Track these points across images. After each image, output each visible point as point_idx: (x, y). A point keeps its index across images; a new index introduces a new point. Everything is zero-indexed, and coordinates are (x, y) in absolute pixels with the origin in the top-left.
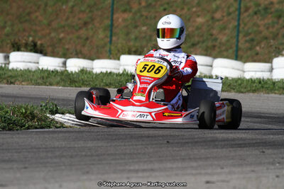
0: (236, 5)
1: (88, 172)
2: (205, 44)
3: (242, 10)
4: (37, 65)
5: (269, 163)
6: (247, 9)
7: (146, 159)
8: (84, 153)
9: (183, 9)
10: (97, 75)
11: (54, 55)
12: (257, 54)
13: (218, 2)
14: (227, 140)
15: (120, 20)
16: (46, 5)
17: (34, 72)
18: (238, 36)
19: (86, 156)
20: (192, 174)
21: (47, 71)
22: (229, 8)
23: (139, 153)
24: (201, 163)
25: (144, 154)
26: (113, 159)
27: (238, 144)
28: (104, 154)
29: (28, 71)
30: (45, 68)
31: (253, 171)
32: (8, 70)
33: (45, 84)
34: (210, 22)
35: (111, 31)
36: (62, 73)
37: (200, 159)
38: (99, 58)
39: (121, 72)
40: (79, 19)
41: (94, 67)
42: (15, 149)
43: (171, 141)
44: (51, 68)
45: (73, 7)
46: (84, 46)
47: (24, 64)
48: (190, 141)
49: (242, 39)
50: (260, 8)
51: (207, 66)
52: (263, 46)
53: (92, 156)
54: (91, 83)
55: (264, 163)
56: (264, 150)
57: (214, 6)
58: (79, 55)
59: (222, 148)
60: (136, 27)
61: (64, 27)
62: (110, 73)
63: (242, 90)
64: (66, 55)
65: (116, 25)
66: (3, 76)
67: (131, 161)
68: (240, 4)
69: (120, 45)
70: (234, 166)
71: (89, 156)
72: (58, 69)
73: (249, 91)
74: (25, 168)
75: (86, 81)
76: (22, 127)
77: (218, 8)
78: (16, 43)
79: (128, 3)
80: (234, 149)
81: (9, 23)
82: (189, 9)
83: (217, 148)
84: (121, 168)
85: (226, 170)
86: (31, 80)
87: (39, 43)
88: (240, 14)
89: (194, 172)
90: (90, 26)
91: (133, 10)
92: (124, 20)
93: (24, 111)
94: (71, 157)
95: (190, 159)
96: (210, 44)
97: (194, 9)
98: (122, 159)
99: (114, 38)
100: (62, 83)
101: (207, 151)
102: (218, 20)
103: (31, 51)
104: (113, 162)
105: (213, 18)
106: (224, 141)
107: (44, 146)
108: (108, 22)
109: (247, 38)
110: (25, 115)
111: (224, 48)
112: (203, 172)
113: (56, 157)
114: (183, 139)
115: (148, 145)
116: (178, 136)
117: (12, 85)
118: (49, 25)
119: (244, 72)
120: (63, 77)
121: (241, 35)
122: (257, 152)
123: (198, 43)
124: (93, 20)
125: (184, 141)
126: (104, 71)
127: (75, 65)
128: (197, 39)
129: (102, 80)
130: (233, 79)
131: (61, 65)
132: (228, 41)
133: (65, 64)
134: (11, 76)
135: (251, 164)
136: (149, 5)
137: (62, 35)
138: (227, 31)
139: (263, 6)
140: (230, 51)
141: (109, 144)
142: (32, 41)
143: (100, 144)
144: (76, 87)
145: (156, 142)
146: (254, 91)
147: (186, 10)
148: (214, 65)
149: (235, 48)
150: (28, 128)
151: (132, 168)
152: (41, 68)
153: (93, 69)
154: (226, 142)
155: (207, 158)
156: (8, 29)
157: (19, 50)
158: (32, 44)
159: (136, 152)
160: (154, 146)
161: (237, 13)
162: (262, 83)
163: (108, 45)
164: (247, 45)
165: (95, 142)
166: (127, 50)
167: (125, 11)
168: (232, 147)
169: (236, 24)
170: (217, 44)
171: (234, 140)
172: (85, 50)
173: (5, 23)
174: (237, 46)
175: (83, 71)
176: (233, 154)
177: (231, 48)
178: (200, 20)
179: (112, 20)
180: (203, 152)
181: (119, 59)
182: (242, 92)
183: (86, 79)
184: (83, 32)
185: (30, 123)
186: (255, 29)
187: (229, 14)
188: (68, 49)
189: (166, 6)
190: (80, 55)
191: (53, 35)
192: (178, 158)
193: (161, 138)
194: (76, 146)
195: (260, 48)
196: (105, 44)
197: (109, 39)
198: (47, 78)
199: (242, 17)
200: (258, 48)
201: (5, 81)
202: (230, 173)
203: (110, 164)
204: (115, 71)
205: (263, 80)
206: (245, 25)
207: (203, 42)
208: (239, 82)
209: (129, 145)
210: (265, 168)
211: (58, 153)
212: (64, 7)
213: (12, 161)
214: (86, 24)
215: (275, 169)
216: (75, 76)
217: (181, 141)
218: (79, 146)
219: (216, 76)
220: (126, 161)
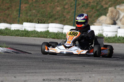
0: (74, 2)
1: (7, 73)
2: (60, 19)
3: (77, 5)
5: (86, 71)
6: (79, 5)
7: (33, 68)
8: (6, 65)
9: (51, 3)
10: (13, 31)
13: (67, 1)
14: (69, 61)
15: (24, 7)
19: (7, 65)
22: (71, 4)
23: (30, 65)
24: (57, 70)
25: (33, 65)
26: (18, 68)
27: (73, 63)
28: (15, 65)
31: (79, 74)
34: (63, 10)
35: (20, 12)
37: (57, 68)
38: (14, 23)
39: (23, 30)
40: (6, 6)
41: (12, 27)
43: (44, 60)
46: (7, 18)
48: (52, 60)
50: (85, 4)
51: (61, 28)
53: (10, 66)
54: (10, 34)
55: (84, 71)
56: (84, 65)
57: (65, 2)
59: (67, 64)
60: (30, 10)
62: (19, 30)
65: (21, 9)
67: (27, 68)
69: (23, 18)
70: (71, 72)
71: (8, 66)
77: (66, 4)
82: (54, 4)
83: (64, 64)
84: (22, 71)
88: (76, 7)
89: (54, 74)
90: (10, 9)
91: (30, 3)
92: (25, 7)
95: (53, 68)
96: (63, 19)
97: (56, 4)
98: (23, 68)
99: (21, 15)
101: (60, 65)
102: (67, 9)
104: (19, 69)
105: (64, 8)
106: (68, 61)
108: (18, 8)
111: (68, 21)
112: (58, 74)
115: (34, 62)
116: (48, 58)
121: (76, 16)
122: (81, 66)
124: (11, 6)
126: (16, 29)
127: (3, 26)
128: (57, 17)
129: (15, 33)
132: (70, 18)
135: (79, 71)
136: (36, 1)
138: (70, 14)
140: (71, 22)
141: (17, 61)
143: (13, 60)
144: (3, 35)
145: (37, 61)
147: (52, 4)
148: (64, 28)
151: (27, 71)
153: (11, 28)
154: (68, 62)
155: (60, 68)
159: (29, 64)
161: (75, 6)
163: (18, 18)
165: (11, 60)
166: (26, 20)
167: (26, 3)
168: (71, 64)
169: (74, 11)
170: (66, 19)
171: (72, 61)
172: (8, 20)
174: (74, 20)
175: (6, 29)
176: (71, 67)
177: (72, 21)
178: (58, 8)
179: (20, 7)
180: (58, 65)
181: (22, 24)
183: (8, 32)
184: (7, 12)
187: (71, 6)
189: (44, 2)
190: (5, 22)
192: (47, 68)
193: (40, 59)
194: (2, 61)
196: (17, 17)
197: (18, 15)
199: (77, 8)
202: (69, 75)
203: (18, 69)
204: (21, 29)
206: (78, 11)
207: (60, 18)
209: (26, 62)
210: (85, 73)
214: (8, 8)
215: (89, 74)
216: (3, 31)
217: (49, 60)
218: (4, 61)
219: (65, 33)
220: (24, 68)
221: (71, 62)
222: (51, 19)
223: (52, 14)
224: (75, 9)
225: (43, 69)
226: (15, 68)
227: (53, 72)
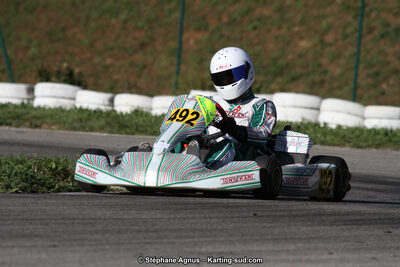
0: (355, 24)
2: (309, 79)
3: (364, 31)
4: (73, 102)
5: (397, 248)
6: (371, 30)
7: (223, 239)
8: (136, 228)
9: (280, 28)
10: (157, 118)
11: (97, 88)
12: (383, 93)
13: (330, 20)
14: (339, 214)
15: (192, 42)
16: (88, 18)
17: (69, 111)
18: (357, 67)
19: (139, 231)
20: (289, 261)
21: (87, 110)
22: (345, 28)
23: (214, 230)
24: (300, 245)
25: (221, 230)
26: (176, 237)
27: (354, 220)
28: (165, 230)
29: (60, 110)
30: (85, 106)
31: (374, 258)
32: (32, 107)
33: (83, 129)
34: (319, 48)
35: (179, 57)
36: (108, 114)
37: (300, 239)
38: (160, 93)
40: (134, 39)
41: (153, 106)
42: (39, 219)
43: (259, 214)
44: (93, 107)
45: (125, 21)
46: (139, 76)
47: (54, 100)
48: (286, 213)
49: (362, 73)
50: (389, 30)
51: (312, 108)
52: (391, 82)
53: (148, 231)
54: (149, 129)
55: (390, 248)
56: (390, 230)
57: (324, 24)
58: (132, 89)
59: (332, 225)
61: (112, 49)
63: (361, 144)
64: (114, 89)
65: (185, 47)
66: (25, 117)
67: (202, 239)
68: (361, 23)
69: (190, 77)
70: (347, 250)
71: (144, 231)
72: (103, 108)
73: (370, 146)
74: (54, 246)
75: (142, 126)
76: (49, 188)
77: (330, 28)
78: (45, 71)
79: (204, 18)
80: (349, 227)
81: (35, 42)
82: (289, 28)
83: (324, 225)
84: (189, 250)
85: (335, 256)
86: (65, 123)
87: (77, 71)
88: (361, 37)
89: (291, 257)
90: (149, 49)
91: (211, 28)
92: (197, 42)
93: (54, 166)
94: (119, 232)
95: (286, 239)
96: (317, 78)
97: (296, 29)
98: (190, 237)
99: (183, 67)
100: (108, 129)
101: (310, 228)
102: (331, 45)
103: (65, 82)
104: (177, 241)
105: (322, 42)
106: (335, 215)
107: (80, 216)
108: (174, 45)
109: (371, 71)
110: (55, 173)
111: (336, 85)
112: (304, 258)
113: (97, 232)
114: (276, 211)
115: (227, 218)
116: (270, 206)
117: (37, 130)
118: (92, 46)
119: (364, 118)
120: (109, 120)
121: (361, 67)
122: (380, 232)
123: (301, 75)
124: (153, 39)
125: (278, 213)
127: (126, 103)
128: (298, 71)
130: (348, 129)
131: (107, 103)
132: (343, 74)
133: (112, 101)
134: (36, 117)
135: (371, 249)
136: (233, 22)
137: (109, 61)
138: (342, 61)
139: (393, 26)
140: (346, 89)
141: (173, 216)
142: (68, 68)
143: (159, 215)
144: (127, 133)
145: (237, 215)
146: (378, 146)
147: (284, 30)
148: (322, 108)
149: (352, 85)
150: (59, 191)
151: (204, 250)
152: (78, 106)
153: (151, 109)
154: (337, 217)
155: (309, 239)
156: (33, 51)
157: (47, 80)
158: (67, 72)
159: (209, 227)
160: (235, 220)
161: (357, 35)
162: (390, 135)
163: (174, 76)
164: (370, 80)
165: (153, 212)
166: (199, 84)
167: (198, 29)
168: (346, 224)
169: (355, 50)
170: (327, 78)
171: (348, 214)
172: (142, 83)
173: (30, 41)
174: (355, 81)
175: (137, 112)
176: (346, 234)
177: (347, 84)
178: (304, 44)
179: (181, 42)
180: (304, 230)
182: (361, 147)
183: (141, 123)
184: (139, 58)
185: (62, 183)
186: (382, 58)
187: (346, 36)
188: (117, 81)
189: (256, 23)
190: (134, 90)
191: (96, 60)
192: (269, 237)
193: (244, 209)
194: (125, 216)
195: (388, 85)
196: (170, 75)
197: (173, 69)
198: (87, 120)
199: (363, 41)
200: (384, 86)
201: (27, 123)
202: (342, 261)
203: (174, 243)
205: (391, 131)
206: (368, 52)
207: (308, 75)
208: (358, 132)
209: (200, 218)
210: (391, 255)
211: (100, 227)
212: (114, 21)
213: (36, 236)
214: (143, 46)
216: (126, 119)
217: (274, 214)
218: (130, 217)
219: (325, 124)
220: (196, 240)
221: (346, 217)
222: (279, 80)
223: (282, 62)
224: (359, 45)
225: (257, 240)
226: (165, 240)
227: (288, 251)
